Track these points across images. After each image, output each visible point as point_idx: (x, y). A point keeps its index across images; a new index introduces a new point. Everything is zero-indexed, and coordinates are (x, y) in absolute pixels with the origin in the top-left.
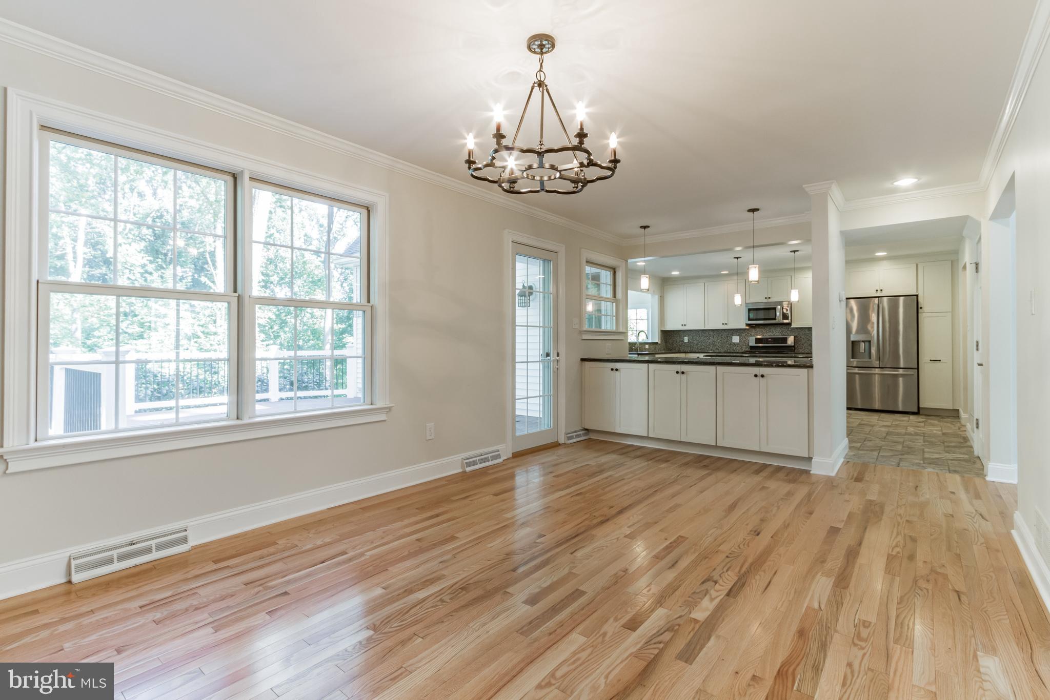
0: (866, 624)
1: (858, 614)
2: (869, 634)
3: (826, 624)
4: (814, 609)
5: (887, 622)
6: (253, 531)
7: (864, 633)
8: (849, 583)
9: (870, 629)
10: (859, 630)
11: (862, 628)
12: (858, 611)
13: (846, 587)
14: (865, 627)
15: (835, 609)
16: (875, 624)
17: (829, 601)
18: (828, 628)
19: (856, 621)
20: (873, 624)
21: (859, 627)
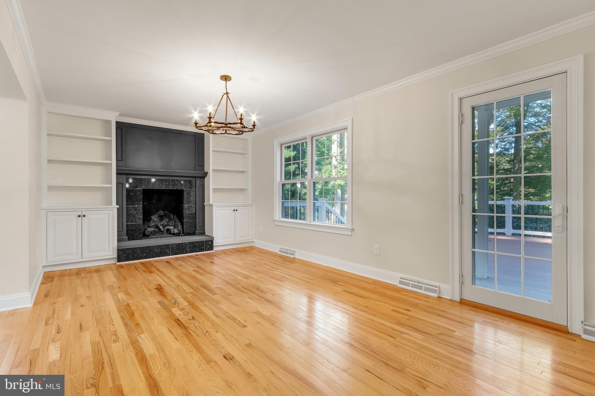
0: (115, 341)
1: (121, 343)
2: (112, 338)
3: (131, 332)
4: (141, 334)
5: (106, 348)
6: (305, 261)
7: (114, 337)
8: (137, 358)
9: (112, 340)
10: (116, 337)
11: (116, 339)
12: (121, 345)
13: (137, 354)
14: (115, 340)
15: (133, 339)
16: (111, 344)
17: (138, 342)
18: (129, 331)
19: (120, 340)
20: (112, 343)
21: (117, 338)
